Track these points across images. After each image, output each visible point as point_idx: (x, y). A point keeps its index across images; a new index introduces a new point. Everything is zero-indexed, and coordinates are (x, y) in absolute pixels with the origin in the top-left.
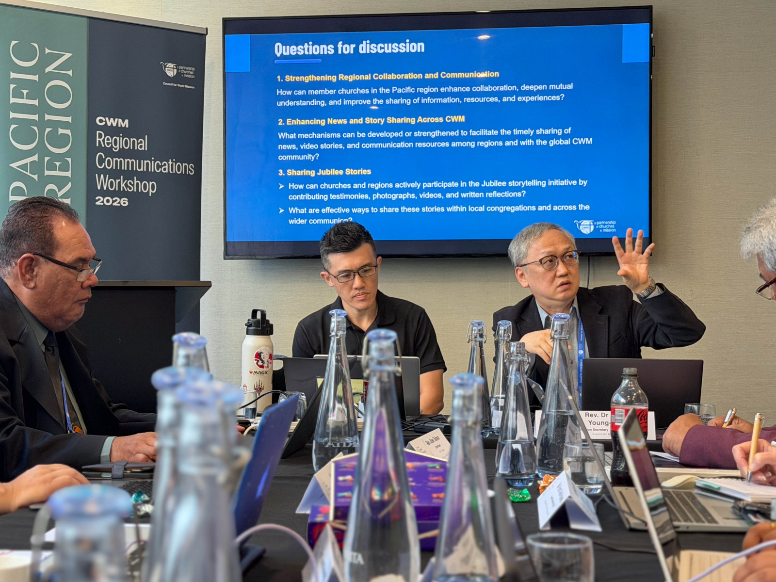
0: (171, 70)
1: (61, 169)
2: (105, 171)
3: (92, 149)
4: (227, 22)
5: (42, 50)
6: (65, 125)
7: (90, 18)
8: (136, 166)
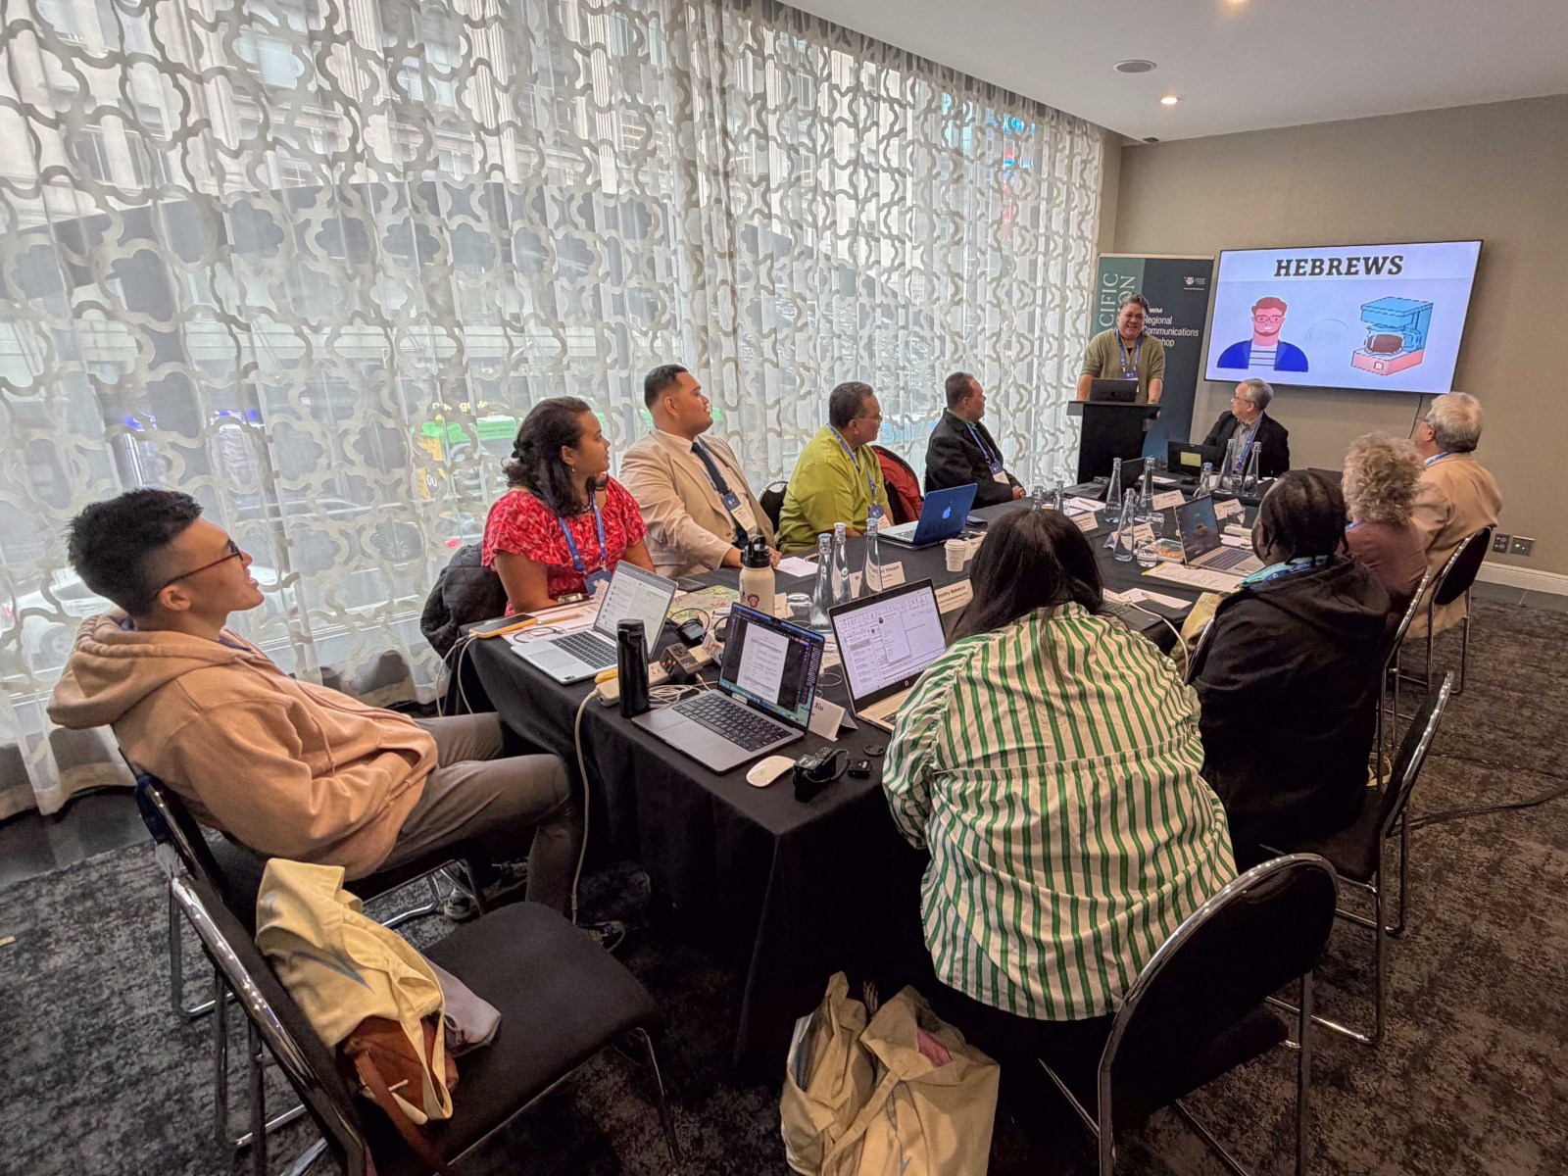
0: (1190, 281)
7: (1148, 260)
8: (1164, 331)
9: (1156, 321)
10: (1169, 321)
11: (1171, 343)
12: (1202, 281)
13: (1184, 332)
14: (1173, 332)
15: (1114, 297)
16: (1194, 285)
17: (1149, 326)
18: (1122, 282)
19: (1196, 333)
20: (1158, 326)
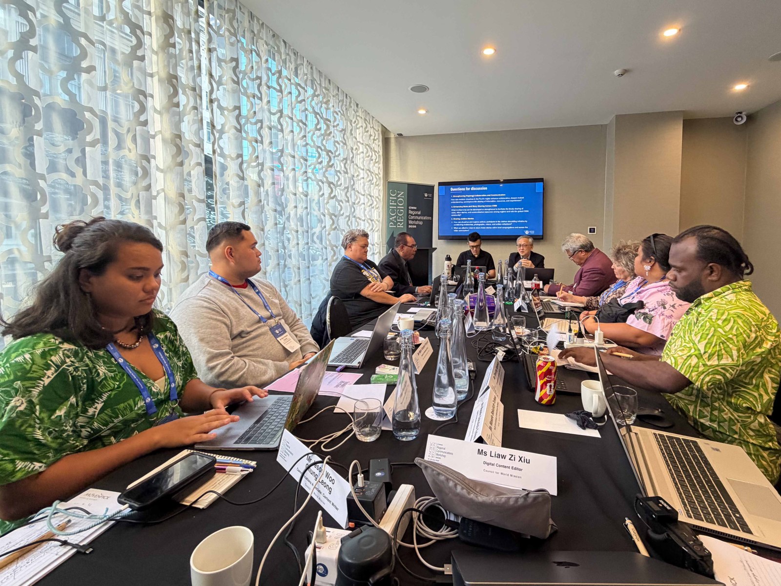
0: (426, 195)
1: (401, 219)
2: (411, 220)
3: (408, 214)
4: (439, 183)
6: (402, 209)
8: (418, 218)
9: (415, 213)
10: (419, 213)
11: (421, 223)
12: (430, 195)
13: (425, 218)
14: (421, 218)
15: (396, 201)
16: (428, 197)
17: (412, 215)
18: (398, 194)
19: (430, 218)
20: (415, 215)
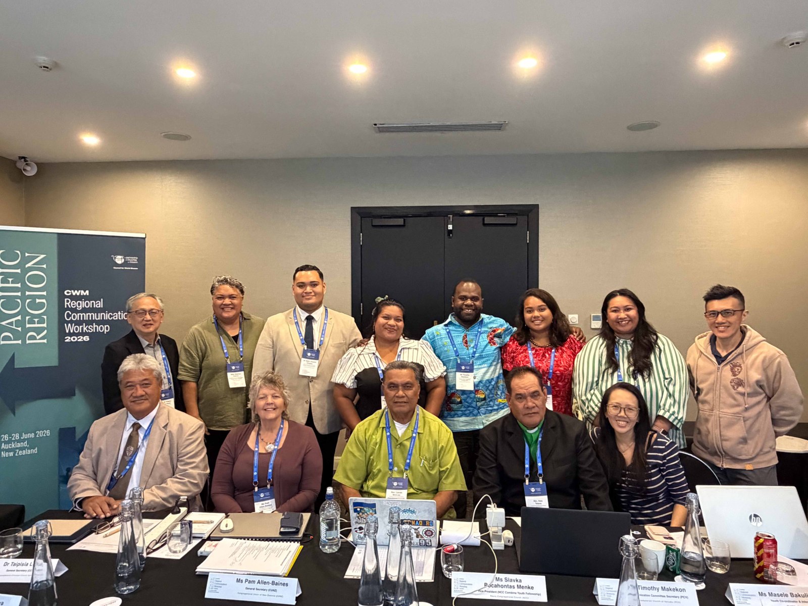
0: (119, 260)
1: (38, 323)
3: (62, 309)
5: (23, 254)
6: (41, 297)
7: (59, 234)
8: (95, 316)
10: (100, 304)
11: (104, 329)
14: (107, 316)
15: (17, 278)
17: (75, 310)
18: (27, 260)
20: (84, 310)
